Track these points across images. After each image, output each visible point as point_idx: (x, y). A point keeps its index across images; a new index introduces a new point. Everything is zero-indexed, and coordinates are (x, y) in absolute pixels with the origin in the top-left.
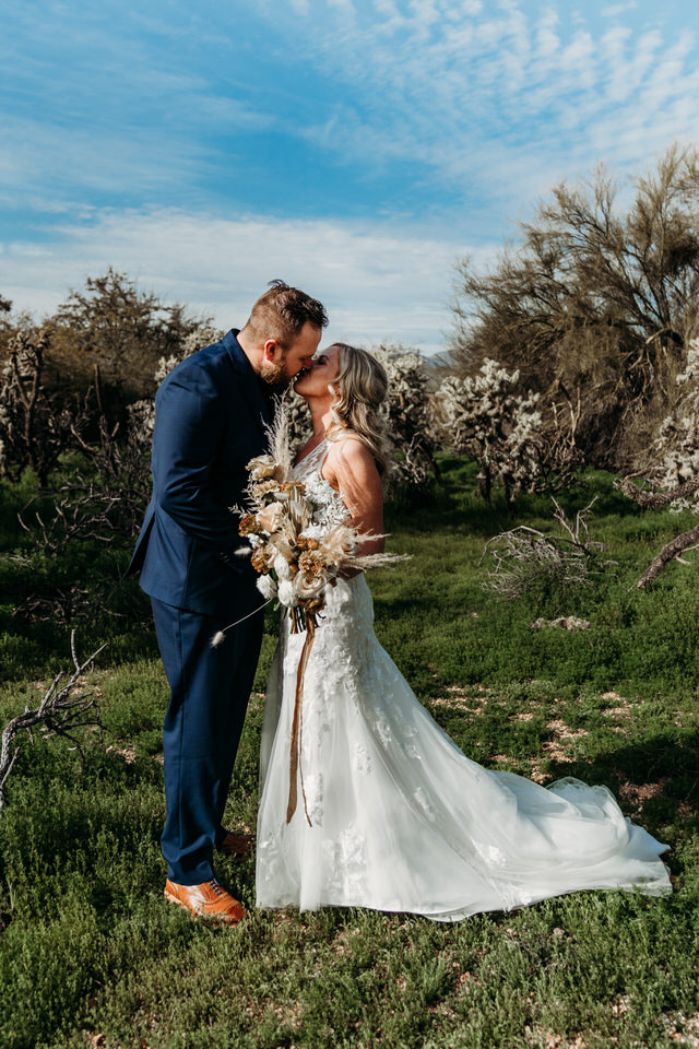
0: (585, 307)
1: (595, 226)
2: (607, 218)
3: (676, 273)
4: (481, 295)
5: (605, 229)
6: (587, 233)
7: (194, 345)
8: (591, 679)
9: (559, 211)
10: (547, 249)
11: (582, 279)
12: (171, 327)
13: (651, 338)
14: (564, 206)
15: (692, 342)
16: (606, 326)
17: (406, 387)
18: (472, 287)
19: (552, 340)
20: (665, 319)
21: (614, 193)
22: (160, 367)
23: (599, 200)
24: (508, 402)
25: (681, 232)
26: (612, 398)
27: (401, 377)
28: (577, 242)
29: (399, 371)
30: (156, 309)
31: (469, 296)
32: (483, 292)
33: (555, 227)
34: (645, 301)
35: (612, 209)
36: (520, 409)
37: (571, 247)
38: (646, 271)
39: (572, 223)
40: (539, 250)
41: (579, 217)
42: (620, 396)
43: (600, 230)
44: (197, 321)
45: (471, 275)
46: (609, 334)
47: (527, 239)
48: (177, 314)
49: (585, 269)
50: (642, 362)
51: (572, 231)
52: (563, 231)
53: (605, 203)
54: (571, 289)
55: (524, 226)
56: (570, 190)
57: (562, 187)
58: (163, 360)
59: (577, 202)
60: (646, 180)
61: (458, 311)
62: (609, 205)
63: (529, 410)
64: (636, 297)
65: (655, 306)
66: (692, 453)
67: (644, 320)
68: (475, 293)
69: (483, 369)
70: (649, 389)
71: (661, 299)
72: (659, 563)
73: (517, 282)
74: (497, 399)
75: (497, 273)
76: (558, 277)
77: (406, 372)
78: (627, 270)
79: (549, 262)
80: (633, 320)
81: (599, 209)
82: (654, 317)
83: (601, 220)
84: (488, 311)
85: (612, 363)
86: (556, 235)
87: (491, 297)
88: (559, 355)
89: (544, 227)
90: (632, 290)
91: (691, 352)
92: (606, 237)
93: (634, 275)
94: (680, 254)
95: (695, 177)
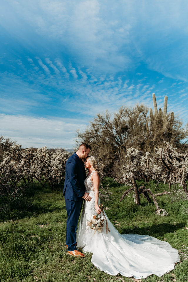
0: (104, 140)
1: (106, 123)
2: (109, 122)
3: (124, 133)
4: (82, 138)
5: (108, 123)
6: (105, 124)
7: (13, 148)
8: (112, 219)
9: (98, 119)
10: (96, 127)
11: (104, 134)
12: (6, 144)
13: (119, 147)
14: (99, 118)
15: (128, 149)
16: (109, 145)
17: (66, 159)
18: (80, 136)
19: (97, 148)
20: (122, 143)
21: (110, 116)
22: (4, 153)
23: (107, 117)
25: (124, 124)
26: (111, 161)
27: (65, 156)
28: (103, 126)
29: (64, 155)
30: (2, 139)
31: (79, 138)
32: (82, 137)
33: (98, 123)
34: (117, 139)
35: (110, 119)
37: (101, 127)
38: (117, 133)
39: (101, 122)
40: (94, 128)
41: (103, 121)
42: (113, 160)
43: (107, 124)
44: (12, 142)
45: (79, 133)
46: (110, 146)
47: (92, 125)
48: (8, 141)
49: (104, 132)
50: (118, 152)
51: (101, 124)
52: (99, 124)
53: (108, 118)
54: (101, 136)
55: (91, 122)
56: (101, 115)
57: (99, 114)
58: (5, 152)
59: (102, 118)
60: (117, 113)
61: (77, 141)
62: (109, 118)
64: (115, 138)
65: (119, 140)
66: (129, 173)
67: (117, 143)
68: (80, 137)
70: (119, 159)
71: (121, 139)
72: (124, 196)
73: (90, 135)
75: (85, 133)
76: (99, 134)
77: (66, 155)
78: (113, 133)
79: (97, 130)
80: (115, 143)
81: (107, 119)
82: (119, 143)
83: (107, 122)
84: (83, 141)
85: (111, 153)
86: (98, 125)
87: (84, 138)
88: (99, 151)
89: (95, 123)
90: (115, 137)
91: (128, 151)
92: (108, 125)
93: (115, 134)
94: (124, 129)
95: (127, 113)
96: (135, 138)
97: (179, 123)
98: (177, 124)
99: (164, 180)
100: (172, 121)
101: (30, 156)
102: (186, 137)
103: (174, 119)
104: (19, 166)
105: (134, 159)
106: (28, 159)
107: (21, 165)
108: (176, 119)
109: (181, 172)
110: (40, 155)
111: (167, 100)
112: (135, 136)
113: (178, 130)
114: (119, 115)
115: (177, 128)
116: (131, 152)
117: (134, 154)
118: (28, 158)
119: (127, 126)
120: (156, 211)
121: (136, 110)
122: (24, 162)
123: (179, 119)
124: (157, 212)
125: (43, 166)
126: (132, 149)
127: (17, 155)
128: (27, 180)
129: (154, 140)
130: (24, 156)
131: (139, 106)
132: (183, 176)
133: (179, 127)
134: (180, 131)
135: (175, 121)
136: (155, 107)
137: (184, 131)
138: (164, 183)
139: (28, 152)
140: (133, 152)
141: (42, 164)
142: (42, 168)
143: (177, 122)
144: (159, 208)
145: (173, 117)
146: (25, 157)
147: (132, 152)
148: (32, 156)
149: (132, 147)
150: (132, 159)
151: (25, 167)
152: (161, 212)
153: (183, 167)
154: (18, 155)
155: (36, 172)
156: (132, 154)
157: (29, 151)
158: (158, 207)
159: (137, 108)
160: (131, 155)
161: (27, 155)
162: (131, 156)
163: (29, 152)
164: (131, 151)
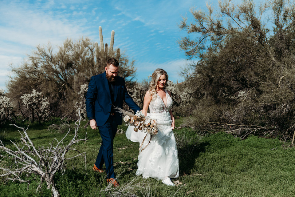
1: (48, 57)
2: (51, 55)
3: (68, 69)
4: (17, 73)
5: (50, 57)
6: (46, 58)
9: (39, 53)
10: (35, 61)
13: (63, 85)
14: (40, 51)
15: (81, 86)
20: (66, 80)
21: (53, 50)
24: (40, 99)
25: (69, 59)
26: (56, 99)
28: (43, 60)
31: (13, 73)
33: (37, 56)
34: (61, 76)
35: (52, 53)
36: (43, 101)
37: (41, 61)
38: (61, 68)
39: (42, 55)
40: (33, 62)
41: (45, 55)
42: (58, 98)
45: (13, 67)
47: (30, 59)
49: (45, 67)
50: (62, 90)
51: (42, 57)
52: (39, 57)
53: (50, 51)
54: (42, 72)
56: (41, 47)
59: (43, 51)
60: (61, 47)
61: (11, 77)
62: (51, 52)
63: (44, 101)
64: (59, 75)
65: (64, 77)
67: (61, 80)
68: (15, 72)
69: (33, 92)
70: (64, 97)
73: (27, 70)
74: (37, 99)
75: (21, 67)
76: (38, 69)
78: (56, 68)
79: (36, 65)
80: (58, 80)
81: (49, 53)
83: (49, 55)
84: (18, 77)
85: (55, 91)
87: (19, 73)
89: (34, 56)
90: (58, 73)
92: (50, 59)
93: (59, 70)
94: (69, 65)
96: (82, 75)
97: (125, 60)
98: (124, 62)
100: (118, 57)
102: (132, 74)
103: (121, 56)
108: (122, 56)
111: (114, 35)
112: (82, 72)
113: (124, 67)
114: (64, 49)
115: (123, 65)
116: (84, 89)
119: (71, 61)
121: (80, 43)
123: (125, 56)
131: (84, 40)
133: (125, 64)
134: (126, 69)
135: (121, 58)
136: (101, 41)
137: (129, 68)
143: (123, 59)
145: (119, 53)
149: (85, 84)
159: (81, 41)
160: (84, 91)
164: (84, 87)
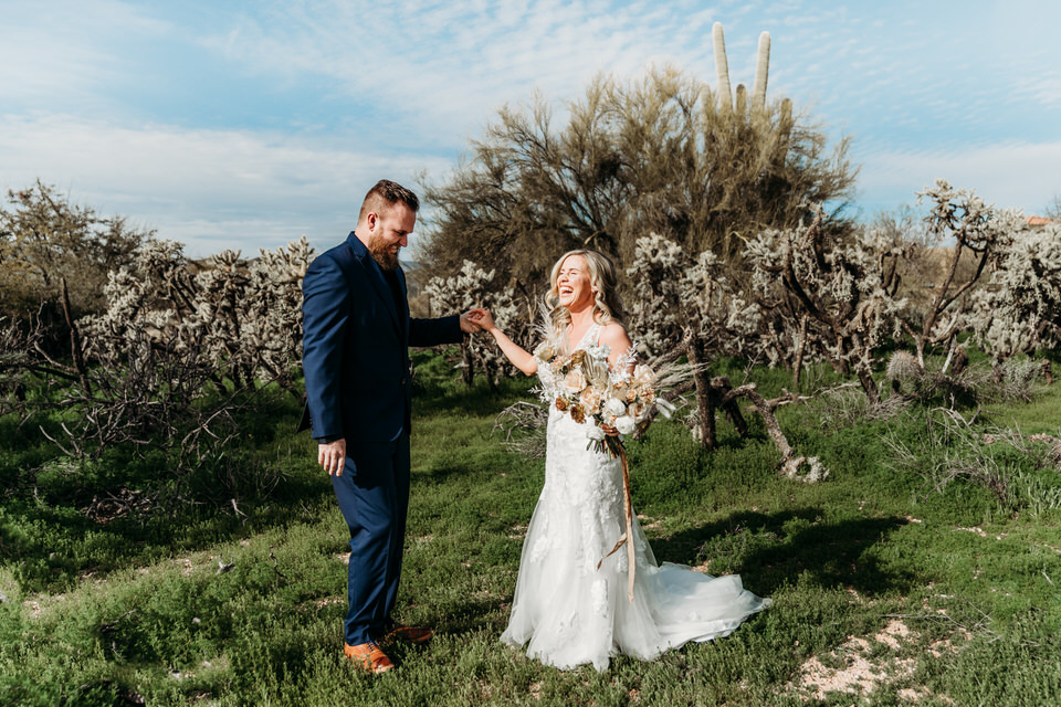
0: (530, 213)
1: (536, 143)
2: (546, 137)
3: (604, 184)
4: (441, 205)
5: (544, 145)
6: (529, 149)
7: (150, 257)
9: (505, 130)
10: (495, 162)
11: (527, 189)
12: (111, 240)
13: (588, 239)
14: (508, 126)
15: (638, 241)
16: (552, 229)
18: (430, 197)
19: (504, 245)
20: (598, 223)
21: (550, 116)
22: (109, 280)
23: (538, 120)
25: (605, 150)
28: (522, 157)
30: (92, 222)
31: (428, 205)
32: (441, 201)
33: (501, 143)
34: (582, 208)
35: (549, 127)
37: (515, 161)
38: (580, 181)
39: (515, 140)
40: (489, 164)
41: (523, 135)
43: (539, 146)
44: (139, 233)
45: (429, 186)
46: (555, 235)
47: (478, 154)
48: (116, 227)
49: (529, 180)
51: (516, 147)
52: (509, 147)
53: (543, 123)
54: (518, 198)
55: (474, 142)
56: (513, 111)
57: (506, 108)
58: (111, 273)
59: (520, 123)
60: (576, 104)
62: (547, 125)
63: (504, 304)
64: (574, 206)
65: (589, 212)
67: (581, 224)
68: (433, 202)
71: (593, 205)
73: (470, 192)
74: (477, 296)
75: (452, 185)
76: (506, 188)
78: (565, 182)
79: (498, 174)
80: (572, 224)
81: (538, 128)
82: (588, 221)
83: (541, 137)
86: (503, 151)
87: (448, 205)
88: (512, 257)
89: (492, 144)
90: (569, 198)
91: (638, 249)
92: (544, 151)
93: (571, 185)
94: (608, 168)
95: (614, 101)
96: (651, 202)
97: (813, 138)
98: (807, 145)
99: (769, 354)
100: (786, 129)
101: (232, 282)
102: (839, 191)
103: (796, 124)
104: (192, 325)
105: (662, 279)
106: (227, 296)
107: (198, 323)
108: (799, 124)
109: (868, 315)
110: (281, 273)
111: (769, 49)
112: (652, 191)
113: (809, 166)
114: (588, 112)
115: (805, 158)
116: (649, 254)
117: (663, 259)
118: (224, 290)
119: (616, 156)
120: (781, 465)
121: (648, 88)
122: (208, 309)
123: (812, 123)
124: (784, 469)
125: (301, 320)
126: (656, 238)
127: (169, 284)
128: (229, 384)
129: (722, 206)
130: (206, 286)
131: (661, 74)
132: (873, 332)
133: (814, 155)
134: (816, 171)
135: (798, 130)
136: (722, 77)
137: (830, 169)
138: (772, 365)
139: (222, 266)
140: (661, 252)
141: (296, 312)
142: (298, 329)
143: (804, 135)
144: (793, 455)
145: (787, 114)
146: (213, 290)
147: (655, 252)
148: (242, 285)
150: (655, 279)
151: (217, 331)
152: (805, 468)
153: (876, 297)
154: (173, 281)
155: (267, 348)
156: (654, 260)
157: (229, 265)
158: (787, 450)
159: (651, 81)
160: (650, 264)
161: (218, 281)
162: (649, 268)
163: (227, 269)
164: (651, 248)
